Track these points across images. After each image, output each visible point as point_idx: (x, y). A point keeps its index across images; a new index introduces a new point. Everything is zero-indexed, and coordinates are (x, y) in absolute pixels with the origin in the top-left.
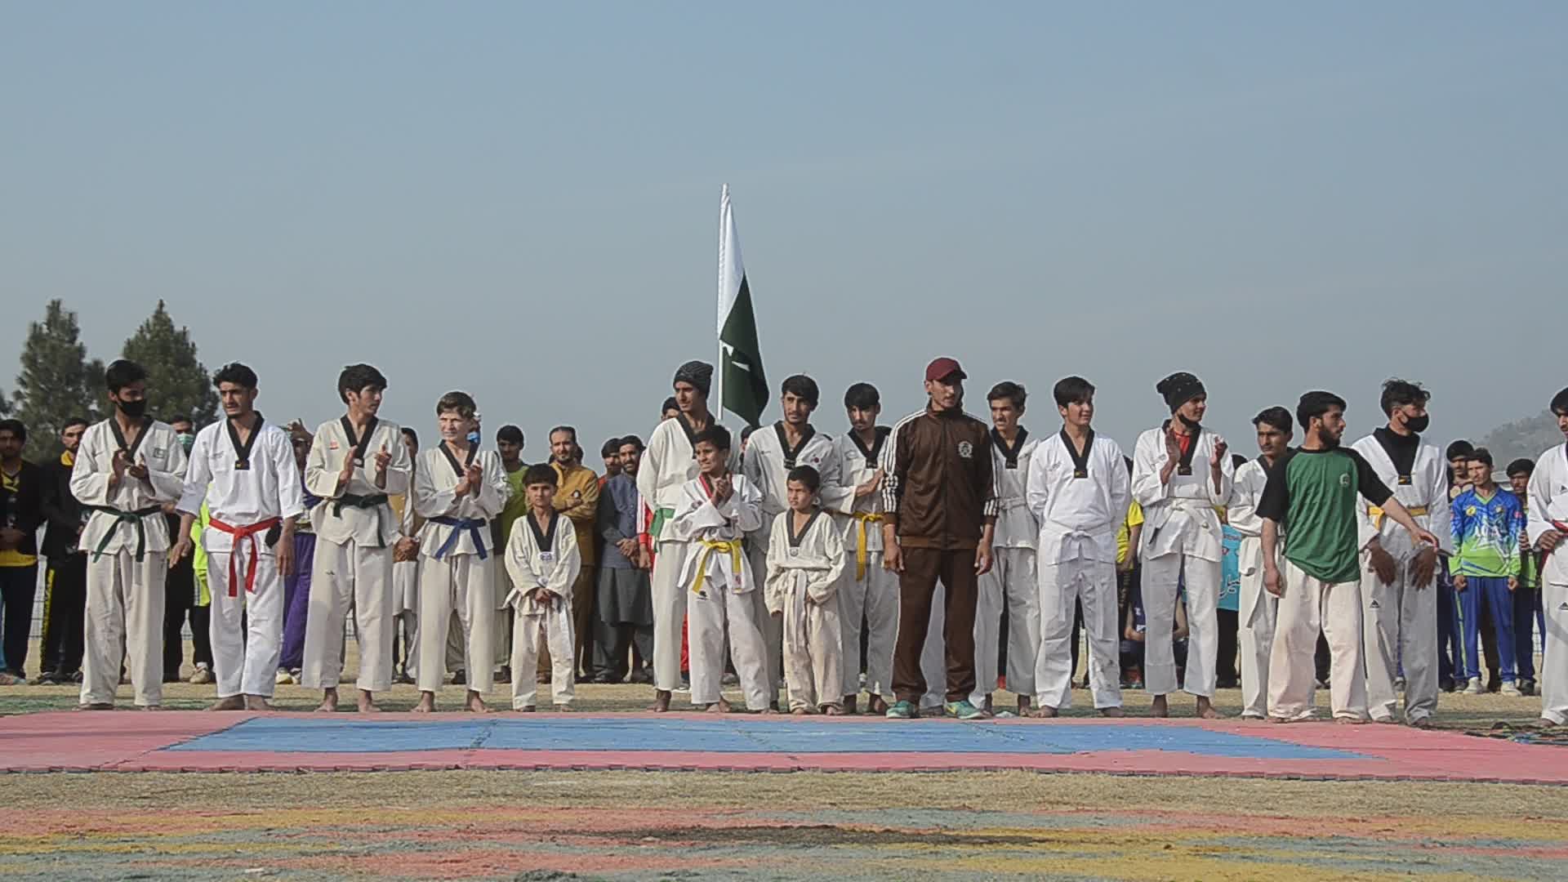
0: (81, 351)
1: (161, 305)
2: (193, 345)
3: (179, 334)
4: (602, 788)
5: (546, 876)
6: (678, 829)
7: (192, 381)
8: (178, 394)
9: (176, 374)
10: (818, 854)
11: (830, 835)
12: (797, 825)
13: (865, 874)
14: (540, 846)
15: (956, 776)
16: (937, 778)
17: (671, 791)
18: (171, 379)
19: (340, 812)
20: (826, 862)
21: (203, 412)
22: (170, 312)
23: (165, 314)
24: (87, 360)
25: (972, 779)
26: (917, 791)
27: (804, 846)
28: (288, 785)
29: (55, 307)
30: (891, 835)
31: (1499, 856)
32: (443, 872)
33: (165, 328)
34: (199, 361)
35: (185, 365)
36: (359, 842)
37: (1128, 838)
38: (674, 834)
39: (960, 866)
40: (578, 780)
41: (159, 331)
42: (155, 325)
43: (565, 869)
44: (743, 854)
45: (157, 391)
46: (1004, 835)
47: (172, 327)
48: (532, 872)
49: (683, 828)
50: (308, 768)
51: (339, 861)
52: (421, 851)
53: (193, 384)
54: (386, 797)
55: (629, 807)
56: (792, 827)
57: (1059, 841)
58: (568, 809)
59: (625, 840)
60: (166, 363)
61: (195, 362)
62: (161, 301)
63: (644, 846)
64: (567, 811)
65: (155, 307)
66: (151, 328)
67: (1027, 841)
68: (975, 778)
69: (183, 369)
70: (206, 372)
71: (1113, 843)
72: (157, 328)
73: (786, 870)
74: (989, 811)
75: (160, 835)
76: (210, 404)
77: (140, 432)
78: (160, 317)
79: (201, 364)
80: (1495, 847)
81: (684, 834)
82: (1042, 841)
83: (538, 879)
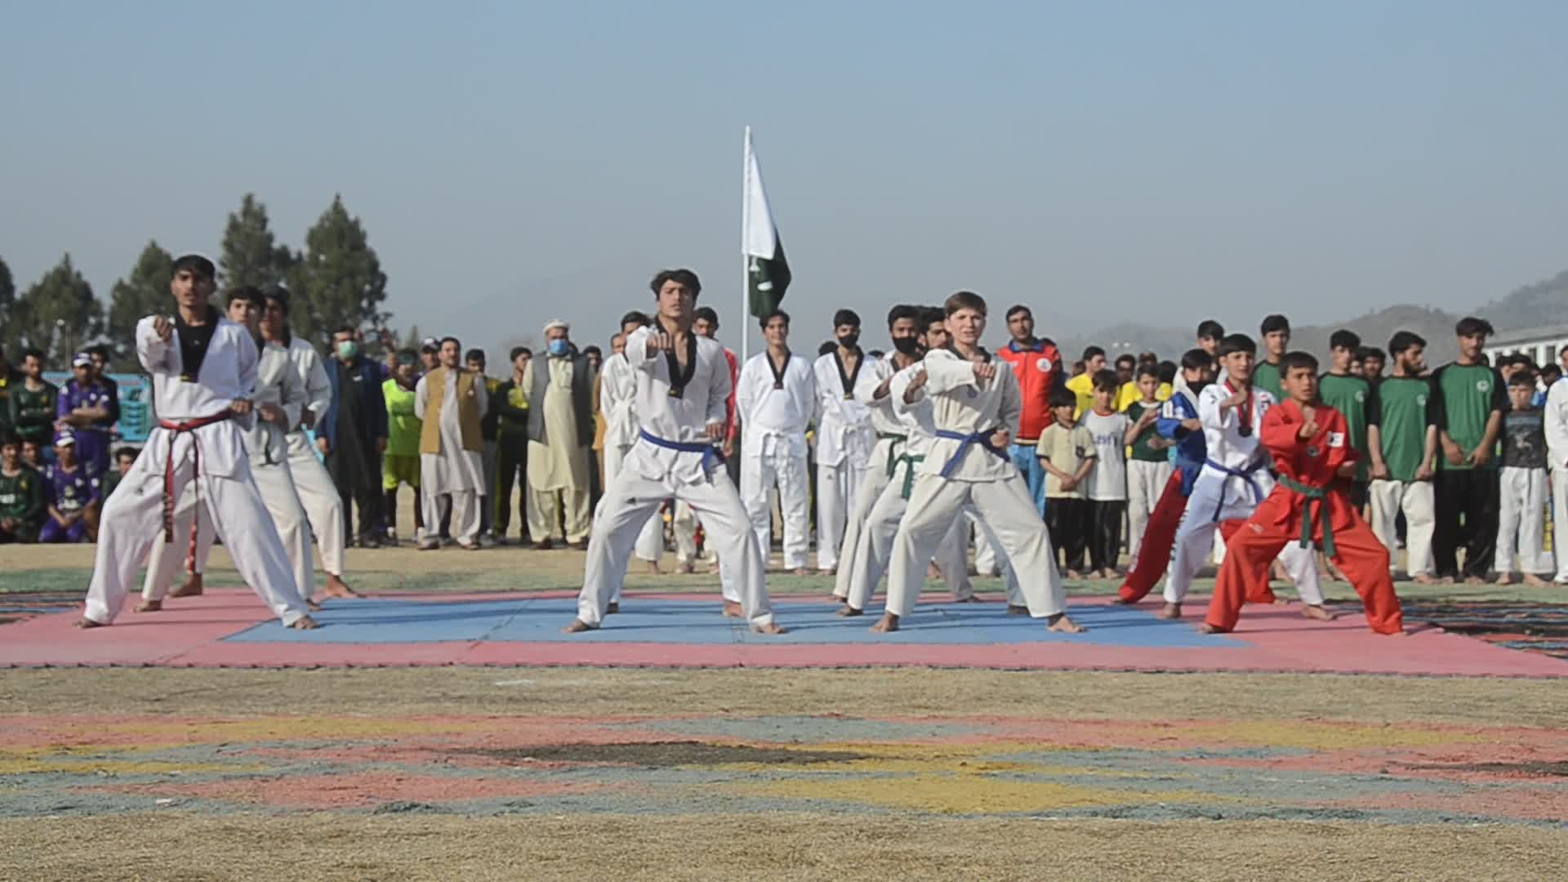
0: (270, 238)
1: (338, 197)
2: (364, 232)
3: (352, 222)
5: (403, 807)
6: (563, 745)
7: (363, 262)
8: (352, 275)
9: (350, 257)
10: (658, 777)
12: (670, 740)
14: (431, 768)
17: (604, 693)
18: (346, 261)
19: (303, 721)
20: (656, 787)
21: (374, 290)
22: (346, 204)
23: (341, 205)
24: (276, 245)
27: (651, 768)
29: (248, 200)
33: (341, 217)
34: (370, 244)
35: (357, 249)
36: (285, 762)
38: (555, 752)
41: (336, 221)
42: (332, 215)
43: (428, 797)
44: (592, 778)
46: (836, 750)
47: (347, 217)
48: (395, 804)
50: (325, 664)
51: (248, 785)
52: (326, 774)
53: (364, 264)
54: (358, 702)
55: (554, 713)
56: (662, 742)
57: (876, 758)
59: (507, 761)
60: (341, 247)
61: (367, 245)
62: (338, 194)
63: (517, 768)
65: (333, 200)
66: (329, 218)
67: (850, 758)
69: (355, 252)
70: (376, 255)
71: (921, 759)
72: (335, 218)
73: (614, 798)
74: (853, 719)
76: (379, 282)
78: (338, 210)
79: (371, 248)
81: (564, 752)
82: (861, 758)
83: (395, 811)
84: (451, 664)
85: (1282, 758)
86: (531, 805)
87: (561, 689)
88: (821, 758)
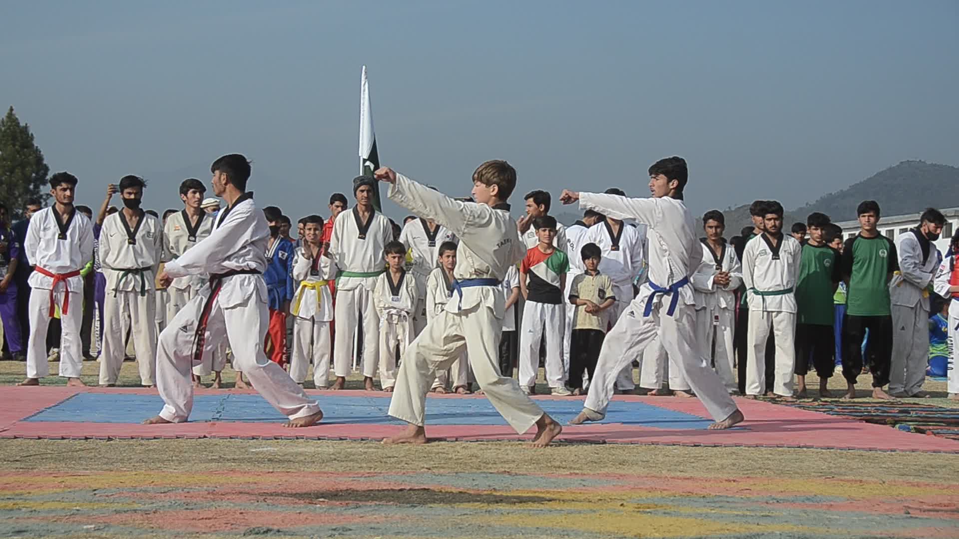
1: (12, 110)
2: (32, 135)
3: (23, 127)
4: (292, 454)
5: (262, 531)
6: (337, 491)
7: (31, 157)
8: (23, 166)
9: (21, 153)
10: (421, 512)
11: (428, 496)
12: (408, 488)
13: (448, 528)
14: (258, 505)
15: (500, 444)
16: (490, 446)
17: (333, 457)
18: (18, 156)
19: (136, 475)
20: (425, 519)
21: (39, 177)
22: (17, 114)
23: (14, 115)
25: (510, 447)
26: (477, 457)
27: (412, 506)
28: (103, 450)
30: (462, 495)
31: (809, 509)
32: (201, 528)
33: (14, 124)
34: (36, 145)
35: (27, 147)
36: (150, 501)
37: (599, 498)
38: (336, 495)
39: (503, 521)
40: (276, 447)
41: (10, 126)
42: (7, 122)
43: (273, 524)
44: (377, 512)
45: (9, 163)
46: (528, 495)
47: (19, 123)
48: (254, 529)
49: (341, 491)
50: (115, 437)
51: (138, 517)
52: (187, 509)
53: (32, 159)
54: (163, 462)
55: (309, 470)
56: (404, 489)
57: (559, 501)
58: (272, 472)
59: (307, 501)
60: (14, 145)
61: (33, 145)
62: (11, 107)
63: (318, 505)
64: (271, 474)
65: (7, 111)
66: (5, 124)
67: (541, 500)
68: (512, 445)
69: (25, 150)
70: (40, 152)
71: (591, 502)
72: (9, 124)
73: (402, 525)
74: (520, 475)
75: (29, 493)
76: (42, 171)
77: (139, 220)
78: (10, 115)
79: (37, 147)
80: (807, 502)
81: (342, 495)
82: (550, 500)
83: (257, 534)
84: (205, 437)
85: (832, 503)
86: (350, 530)
87: (301, 454)
88: (521, 500)
